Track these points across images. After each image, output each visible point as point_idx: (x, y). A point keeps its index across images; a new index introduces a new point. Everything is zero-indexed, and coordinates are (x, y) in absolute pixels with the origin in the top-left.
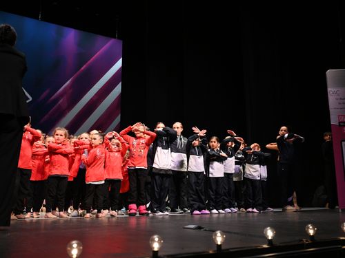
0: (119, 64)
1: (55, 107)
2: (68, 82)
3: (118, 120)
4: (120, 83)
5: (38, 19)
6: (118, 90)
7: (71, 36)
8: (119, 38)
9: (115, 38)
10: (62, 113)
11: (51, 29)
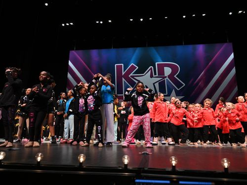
0: (232, 56)
1: (198, 87)
2: (203, 73)
3: (236, 89)
4: (235, 68)
5: (182, 44)
6: (234, 71)
7: (201, 48)
8: (229, 42)
9: (227, 42)
10: (201, 90)
11: (190, 48)
